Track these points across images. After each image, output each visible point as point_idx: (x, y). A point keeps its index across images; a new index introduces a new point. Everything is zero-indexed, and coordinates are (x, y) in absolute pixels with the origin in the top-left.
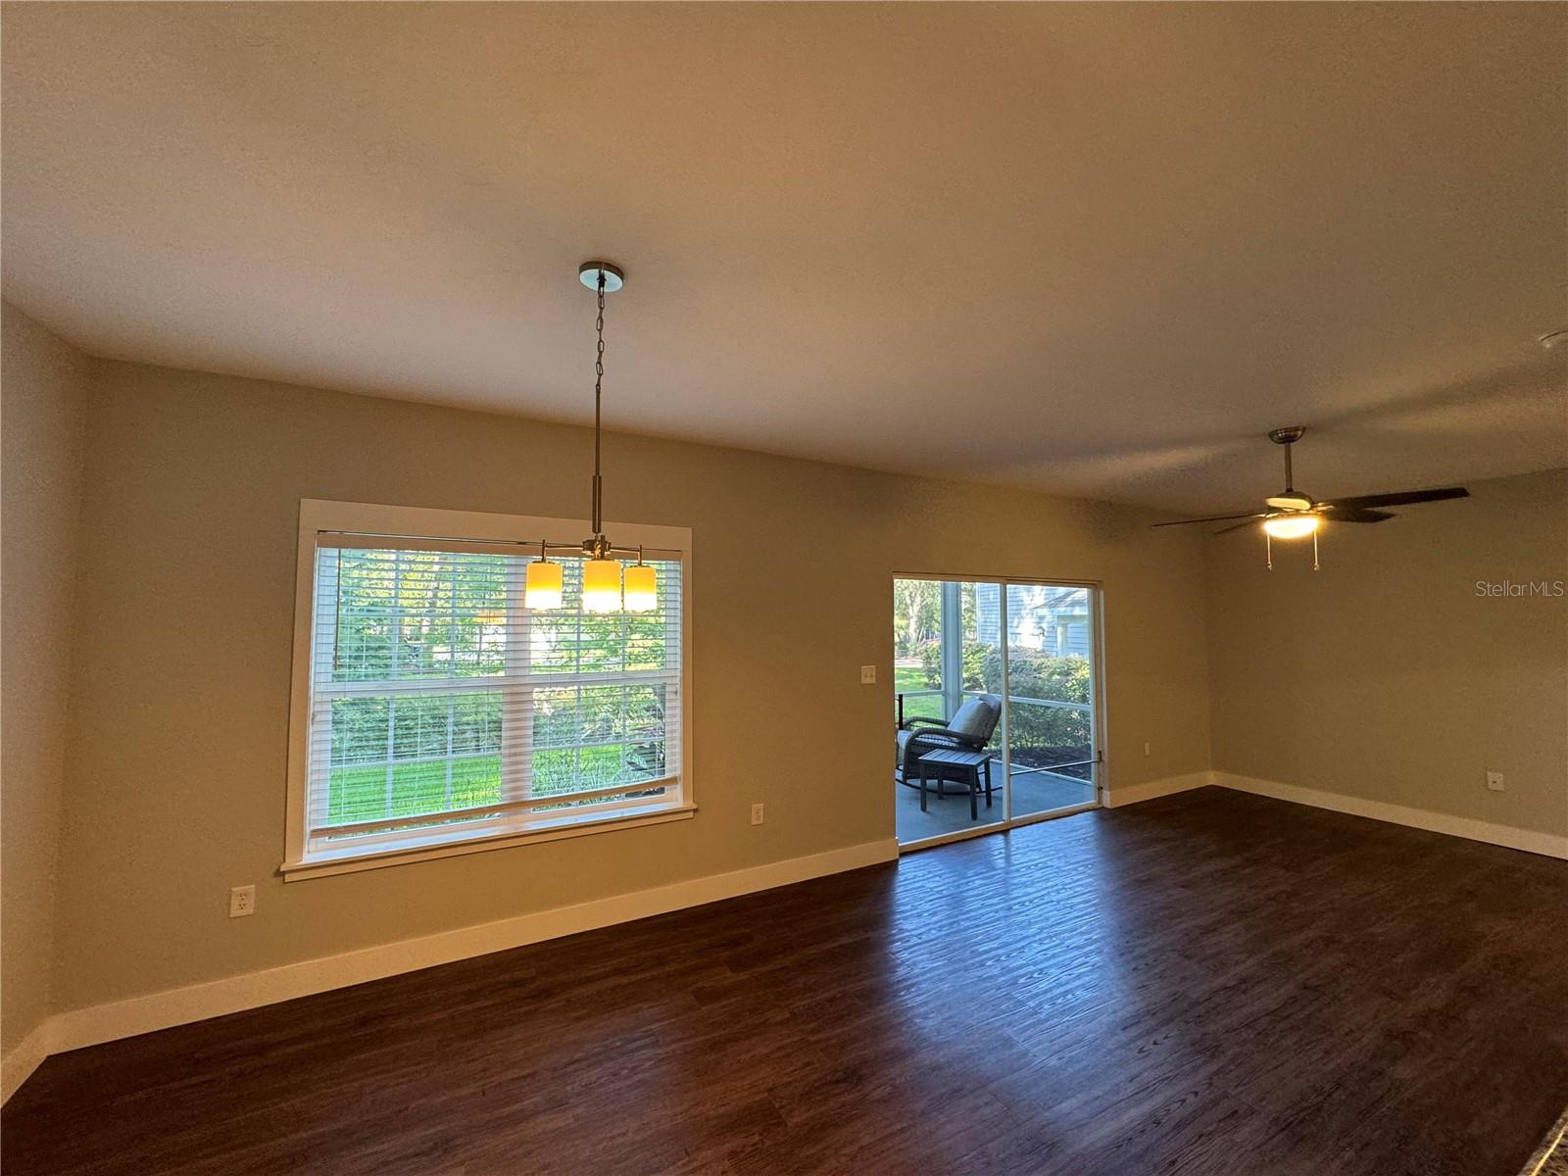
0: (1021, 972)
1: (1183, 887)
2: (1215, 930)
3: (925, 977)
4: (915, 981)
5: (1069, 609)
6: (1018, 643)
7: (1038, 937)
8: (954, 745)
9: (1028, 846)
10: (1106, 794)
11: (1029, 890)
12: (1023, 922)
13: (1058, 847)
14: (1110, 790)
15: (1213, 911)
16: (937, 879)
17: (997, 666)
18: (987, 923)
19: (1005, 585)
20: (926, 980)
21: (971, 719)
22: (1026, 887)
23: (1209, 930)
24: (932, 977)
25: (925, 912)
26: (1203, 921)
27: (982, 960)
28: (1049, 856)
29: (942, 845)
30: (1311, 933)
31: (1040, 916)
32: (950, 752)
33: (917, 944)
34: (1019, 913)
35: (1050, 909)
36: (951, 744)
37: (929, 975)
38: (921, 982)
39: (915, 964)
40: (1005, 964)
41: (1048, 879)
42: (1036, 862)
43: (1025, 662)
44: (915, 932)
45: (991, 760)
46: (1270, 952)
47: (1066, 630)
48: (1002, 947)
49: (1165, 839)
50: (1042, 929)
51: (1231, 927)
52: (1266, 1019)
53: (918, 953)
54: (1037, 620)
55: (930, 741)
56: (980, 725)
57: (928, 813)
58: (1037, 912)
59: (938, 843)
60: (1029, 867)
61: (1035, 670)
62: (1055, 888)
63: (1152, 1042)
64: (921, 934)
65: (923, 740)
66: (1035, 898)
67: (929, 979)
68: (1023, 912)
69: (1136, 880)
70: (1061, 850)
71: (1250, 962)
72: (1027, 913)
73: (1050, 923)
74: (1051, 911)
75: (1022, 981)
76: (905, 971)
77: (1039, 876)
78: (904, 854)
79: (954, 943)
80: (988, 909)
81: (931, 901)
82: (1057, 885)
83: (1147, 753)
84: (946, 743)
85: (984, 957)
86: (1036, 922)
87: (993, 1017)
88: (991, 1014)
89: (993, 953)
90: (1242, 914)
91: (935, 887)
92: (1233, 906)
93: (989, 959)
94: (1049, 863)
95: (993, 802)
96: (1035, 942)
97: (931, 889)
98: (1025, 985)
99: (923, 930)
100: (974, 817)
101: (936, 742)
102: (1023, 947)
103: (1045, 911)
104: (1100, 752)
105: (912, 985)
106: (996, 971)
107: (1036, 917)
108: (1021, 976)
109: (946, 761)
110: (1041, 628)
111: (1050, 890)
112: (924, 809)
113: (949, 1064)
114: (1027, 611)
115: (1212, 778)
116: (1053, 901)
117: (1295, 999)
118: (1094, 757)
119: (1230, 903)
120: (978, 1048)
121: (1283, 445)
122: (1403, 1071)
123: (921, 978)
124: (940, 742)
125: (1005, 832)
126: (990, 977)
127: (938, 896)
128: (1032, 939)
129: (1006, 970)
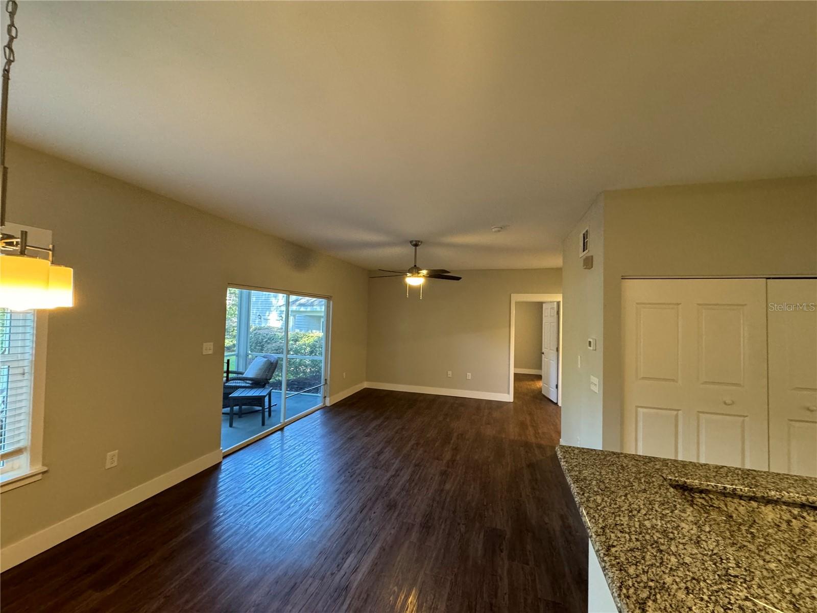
0: (309, 503)
1: (366, 436)
2: (382, 452)
3: (257, 529)
4: (252, 533)
5: (298, 307)
6: (268, 325)
7: (313, 481)
8: (249, 385)
9: (296, 434)
10: (328, 399)
11: (302, 458)
12: (303, 476)
13: (311, 430)
14: (330, 397)
15: (380, 444)
16: (250, 466)
17: (259, 337)
18: (286, 483)
19: (289, 295)
20: (259, 530)
21: (260, 369)
22: (301, 456)
23: (380, 453)
24: (262, 526)
25: (248, 489)
26: (378, 449)
27: (288, 505)
28: (307, 437)
29: (248, 445)
30: (412, 442)
31: (311, 470)
32: (249, 390)
33: (248, 510)
34: (301, 471)
35: (315, 464)
36: (247, 385)
37: (260, 526)
38: (255, 533)
39: (249, 523)
40: (301, 502)
41: (310, 449)
42: (302, 442)
43: (275, 334)
44: (244, 504)
45: (273, 391)
46: (402, 455)
47: (295, 318)
48: (297, 494)
49: (355, 416)
50: (313, 476)
51: (387, 449)
52: (408, 484)
53: (250, 515)
54: (280, 312)
55: (234, 384)
56: (265, 372)
57: (234, 427)
58: (309, 468)
59: (246, 445)
60: (299, 445)
61: (280, 339)
62: (315, 453)
63: (373, 513)
64: (249, 503)
65: (230, 384)
66: (306, 461)
67: (260, 529)
68: (302, 470)
69: (348, 438)
70: (312, 432)
71: (397, 461)
72: (304, 470)
73: (316, 472)
74: (316, 465)
75: (311, 508)
76: (244, 531)
77: (305, 448)
78: (225, 457)
79: (270, 501)
80: (285, 475)
81: (250, 481)
82: (315, 451)
83: (344, 377)
84: (243, 385)
85: (288, 503)
86: (310, 474)
87: (302, 534)
88: (301, 533)
89: (293, 498)
90: (389, 442)
91: (250, 472)
92: (385, 440)
93: (291, 503)
94: (309, 441)
95: (272, 414)
96: (312, 484)
97: (248, 473)
98: (313, 510)
99: (249, 500)
100: (263, 424)
101: (238, 385)
102: (307, 490)
103: (313, 466)
104: (326, 380)
105: (251, 537)
106: (297, 508)
107: (309, 471)
108: (310, 506)
109: (246, 395)
110: (281, 316)
111: (312, 454)
112: (231, 426)
113: (285, 574)
114: (274, 308)
115: (366, 385)
116: (315, 460)
117: (414, 472)
118: (323, 382)
119: (384, 438)
120: (298, 556)
121: (414, 247)
122: (448, 486)
123: (255, 530)
124: (240, 384)
125: (282, 429)
126: (295, 513)
127: (254, 476)
128: (310, 483)
129: (302, 506)
